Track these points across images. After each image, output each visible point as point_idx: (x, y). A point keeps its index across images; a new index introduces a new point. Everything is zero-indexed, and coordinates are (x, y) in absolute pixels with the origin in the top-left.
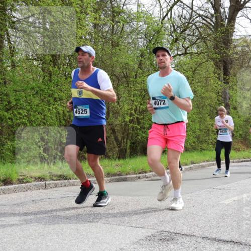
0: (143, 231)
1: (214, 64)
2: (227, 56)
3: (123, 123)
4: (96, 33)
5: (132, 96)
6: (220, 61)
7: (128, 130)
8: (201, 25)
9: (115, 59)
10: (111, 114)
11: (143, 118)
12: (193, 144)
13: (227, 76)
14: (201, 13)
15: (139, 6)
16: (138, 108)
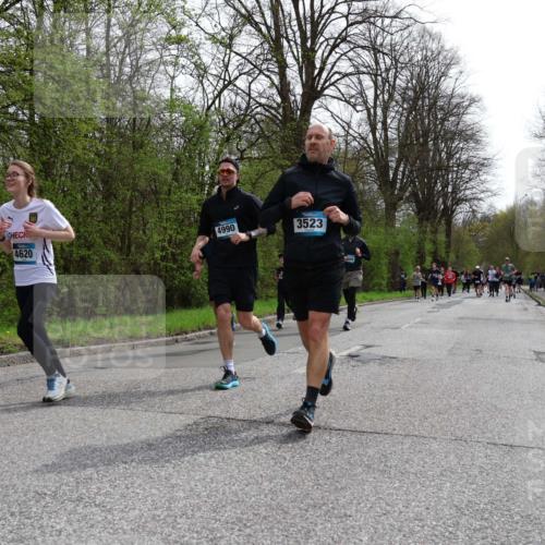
0: (181, 417)
3: (152, 262)
4: (108, 128)
5: (165, 221)
8: (264, 118)
9: (137, 167)
10: (133, 249)
11: (182, 253)
14: (263, 101)
15: (172, 90)
16: (173, 239)
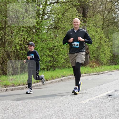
1: (76, 9)
2: (85, 4)
3: (15, 50)
5: (21, 31)
6: (80, 7)
7: (19, 55)
12: (63, 64)
13: (85, 17)
16: (25, 40)
